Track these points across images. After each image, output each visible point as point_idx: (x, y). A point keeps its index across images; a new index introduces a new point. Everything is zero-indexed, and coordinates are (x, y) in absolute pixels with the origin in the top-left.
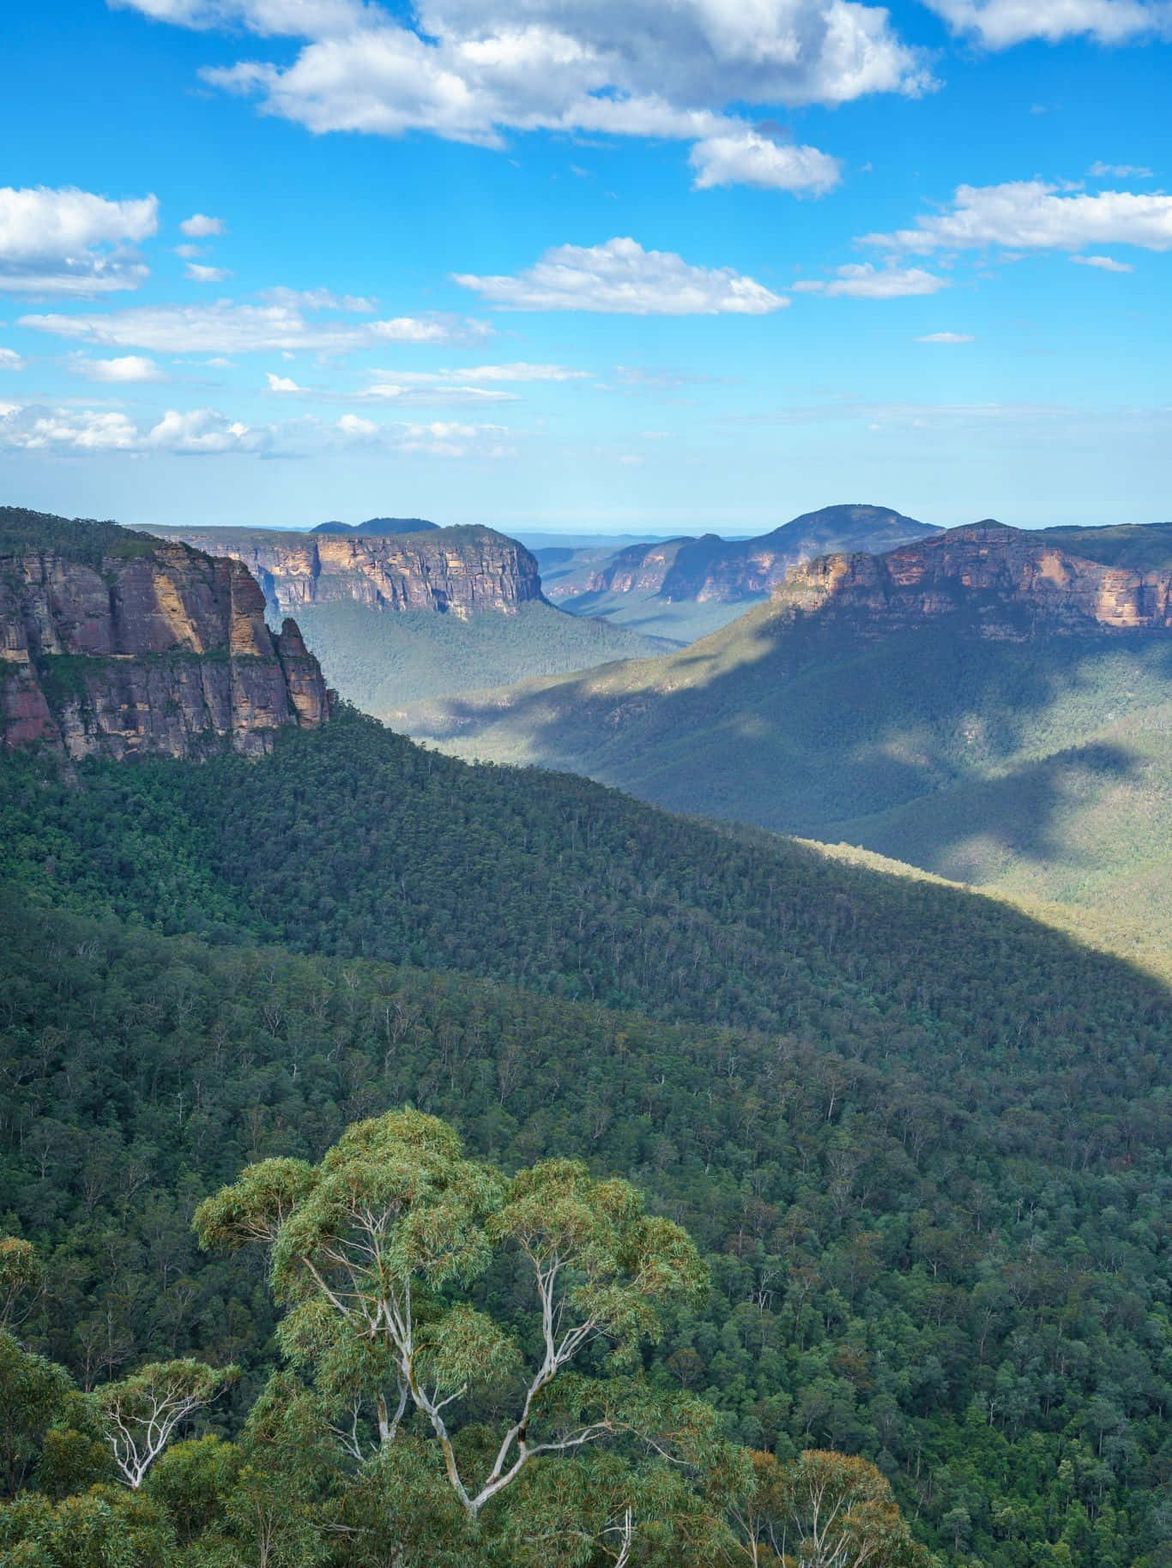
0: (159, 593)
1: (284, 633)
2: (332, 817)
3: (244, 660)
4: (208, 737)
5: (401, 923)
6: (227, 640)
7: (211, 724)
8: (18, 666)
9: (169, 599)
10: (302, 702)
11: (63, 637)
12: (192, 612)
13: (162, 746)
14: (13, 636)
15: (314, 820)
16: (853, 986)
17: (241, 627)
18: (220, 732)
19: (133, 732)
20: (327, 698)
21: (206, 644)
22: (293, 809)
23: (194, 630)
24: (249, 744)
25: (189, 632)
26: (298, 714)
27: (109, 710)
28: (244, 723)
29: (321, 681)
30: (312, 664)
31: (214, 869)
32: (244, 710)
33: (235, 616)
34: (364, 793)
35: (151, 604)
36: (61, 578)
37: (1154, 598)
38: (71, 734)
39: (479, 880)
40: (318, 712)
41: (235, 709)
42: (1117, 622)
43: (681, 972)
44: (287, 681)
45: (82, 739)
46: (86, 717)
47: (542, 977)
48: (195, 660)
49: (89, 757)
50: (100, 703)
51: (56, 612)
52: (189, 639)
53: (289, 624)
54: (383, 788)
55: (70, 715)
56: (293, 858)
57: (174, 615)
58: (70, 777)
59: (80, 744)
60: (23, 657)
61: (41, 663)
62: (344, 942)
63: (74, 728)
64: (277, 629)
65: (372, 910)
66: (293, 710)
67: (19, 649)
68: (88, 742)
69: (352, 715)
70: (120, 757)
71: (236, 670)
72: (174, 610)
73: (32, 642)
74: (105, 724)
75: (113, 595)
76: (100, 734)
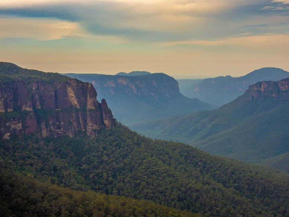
0: (69, 92)
1: (102, 103)
2: (113, 155)
3: (90, 110)
4: (80, 132)
5: (132, 186)
6: (86, 105)
7: (81, 128)
8: (29, 112)
9: (71, 94)
10: (106, 122)
11: (42, 104)
12: (77, 97)
13: (67, 134)
14: (29, 104)
15: (108, 155)
16: (266, 208)
17: (91, 101)
18: (83, 130)
19: (59, 130)
20: (114, 121)
21: (80, 105)
22: (102, 152)
23: (77, 102)
24: (91, 134)
25: (76, 103)
26: (105, 125)
27: (53, 124)
28: (90, 128)
29: (112, 116)
30: (110, 112)
31: (80, 169)
32: (90, 124)
33: (88, 98)
34: (123, 148)
35: (66, 94)
36: (42, 88)
38: (43, 130)
39: (154, 173)
40: (111, 125)
41: (88, 124)
43: (213, 202)
44: (102, 116)
45: (46, 132)
46: (47, 126)
47: (172, 202)
48: (77, 110)
49: (47, 137)
50: (51, 122)
51: (41, 97)
52: (76, 105)
53: (103, 100)
54: (128, 146)
55: (43, 125)
56: (101, 166)
58: (42, 143)
59: (45, 133)
60: (31, 109)
61: (35, 111)
62: (115, 191)
64: (100, 101)
65: (124, 181)
67: (30, 107)
68: (47, 133)
69: (120, 126)
70: (56, 137)
71: (88, 113)
72: (72, 97)
73: (34, 106)
74: (52, 128)
75: (56, 92)
76: (51, 131)
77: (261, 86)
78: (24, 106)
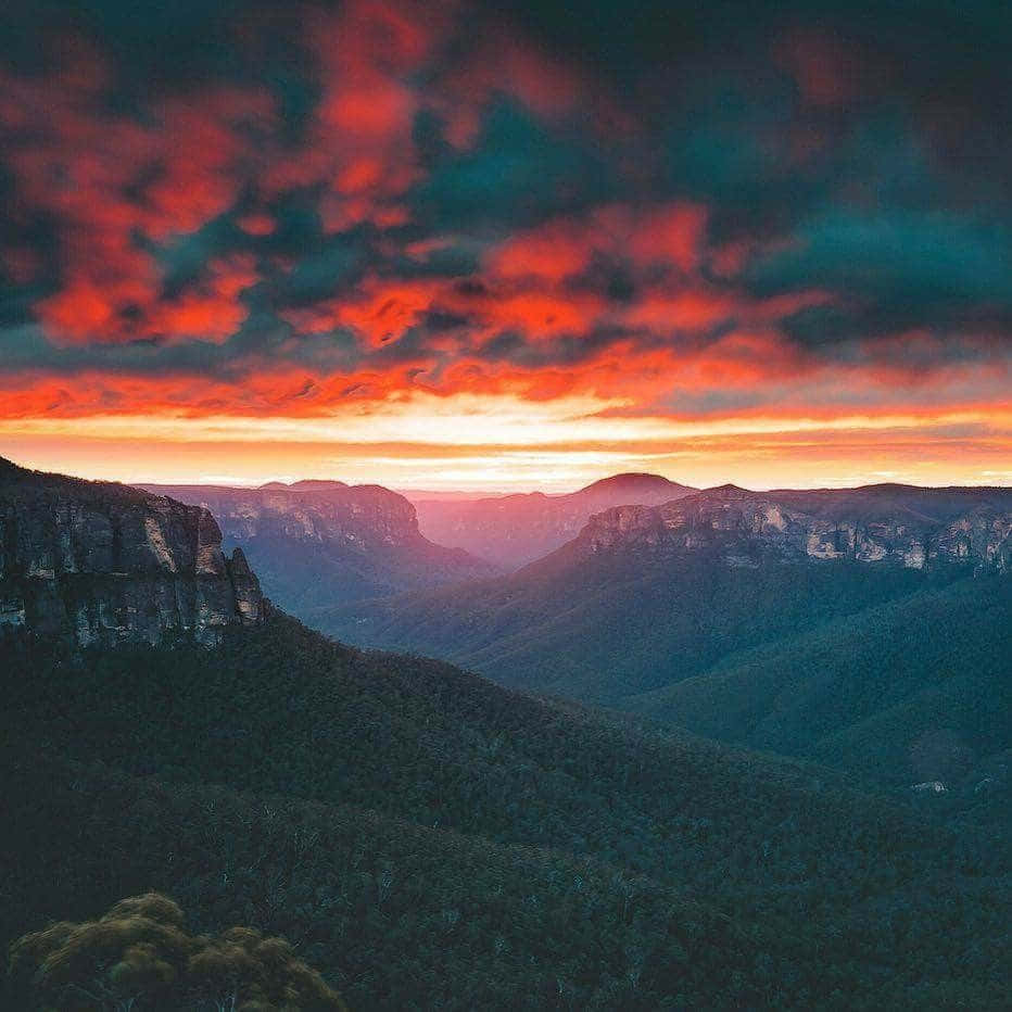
0: (149, 530)
1: (234, 558)
3: (206, 577)
4: (178, 631)
6: (193, 563)
7: (179, 623)
8: (45, 581)
9: (155, 535)
10: (245, 607)
11: (80, 559)
12: (170, 542)
13: (144, 637)
14: (44, 560)
17: (205, 553)
18: (186, 627)
19: (124, 627)
20: (263, 605)
21: (178, 566)
23: (171, 555)
24: (206, 636)
25: (167, 557)
26: (241, 614)
27: (108, 612)
28: (203, 621)
29: (259, 592)
30: (254, 580)
32: (204, 612)
33: (200, 546)
35: (142, 537)
36: (80, 520)
37: (847, 539)
38: (80, 628)
39: (368, 736)
40: (256, 614)
41: (197, 611)
42: (821, 555)
43: (515, 805)
44: (235, 592)
45: (88, 632)
46: (91, 617)
47: (412, 809)
48: (171, 577)
49: (91, 646)
50: (102, 607)
51: (75, 543)
52: (167, 562)
53: (238, 552)
55: (81, 615)
57: (158, 546)
58: (77, 658)
59: (85, 636)
60: (51, 574)
61: (63, 578)
63: (83, 625)
64: (230, 556)
65: (290, 758)
66: (238, 611)
67: (48, 568)
68: (91, 634)
69: (279, 616)
70: (114, 645)
71: (199, 584)
72: (158, 541)
73: (58, 565)
74: (104, 622)
75: (117, 531)
76: (101, 629)
77: (618, 518)
78: (33, 566)
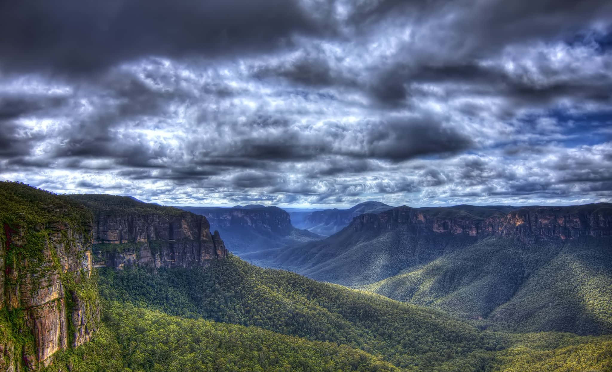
0: (182, 224)
2: (225, 283)
3: (204, 241)
4: (193, 262)
5: (242, 313)
6: (200, 237)
7: (194, 259)
8: (144, 243)
9: (185, 226)
10: (219, 252)
11: (157, 236)
12: (191, 229)
13: (181, 264)
14: (143, 236)
15: (220, 284)
16: (367, 330)
17: (204, 232)
18: (196, 260)
19: (173, 260)
20: (225, 252)
21: (194, 237)
22: (214, 281)
23: (191, 233)
24: (204, 264)
26: (218, 256)
27: (167, 255)
28: (203, 258)
29: (224, 247)
30: (222, 243)
31: (192, 298)
32: (203, 254)
33: (202, 230)
35: (180, 227)
36: (157, 220)
37: (448, 226)
38: (157, 261)
39: (264, 300)
40: (223, 255)
41: (201, 254)
42: (438, 231)
43: (319, 326)
44: (215, 247)
45: (160, 262)
46: (161, 255)
48: (191, 242)
49: (161, 268)
50: (165, 253)
51: (155, 229)
52: (189, 236)
53: (216, 233)
54: (239, 275)
55: (157, 256)
56: (213, 295)
57: (186, 230)
58: (156, 272)
59: (159, 264)
60: (146, 241)
61: (150, 242)
62: (226, 318)
63: (158, 259)
64: (213, 234)
65: (234, 309)
66: (216, 255)
67: (145, 239)
68: (161, 263)
70: (169, 267)
71: (202, 244)
72: (186, 228)
73: (148, 237)
74: (166, 258)
75: (171, 224)
76: (165, 261)
77: (363, 218)
78: (139, 238)
